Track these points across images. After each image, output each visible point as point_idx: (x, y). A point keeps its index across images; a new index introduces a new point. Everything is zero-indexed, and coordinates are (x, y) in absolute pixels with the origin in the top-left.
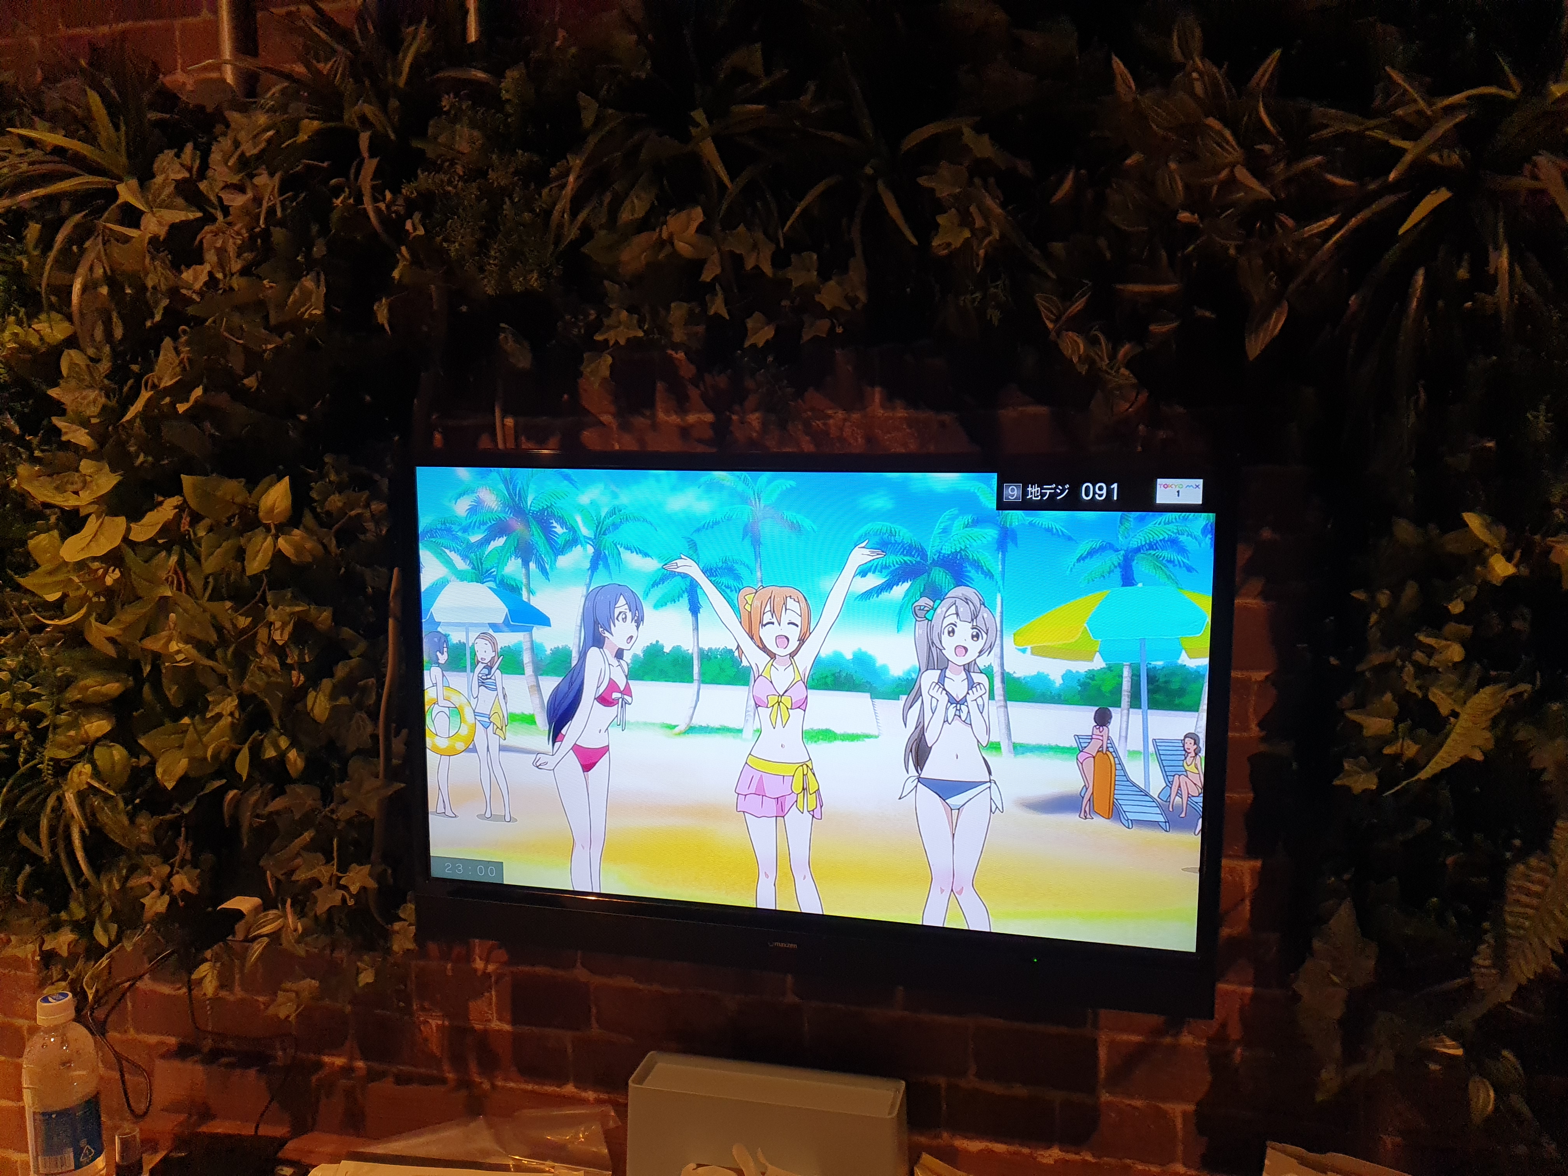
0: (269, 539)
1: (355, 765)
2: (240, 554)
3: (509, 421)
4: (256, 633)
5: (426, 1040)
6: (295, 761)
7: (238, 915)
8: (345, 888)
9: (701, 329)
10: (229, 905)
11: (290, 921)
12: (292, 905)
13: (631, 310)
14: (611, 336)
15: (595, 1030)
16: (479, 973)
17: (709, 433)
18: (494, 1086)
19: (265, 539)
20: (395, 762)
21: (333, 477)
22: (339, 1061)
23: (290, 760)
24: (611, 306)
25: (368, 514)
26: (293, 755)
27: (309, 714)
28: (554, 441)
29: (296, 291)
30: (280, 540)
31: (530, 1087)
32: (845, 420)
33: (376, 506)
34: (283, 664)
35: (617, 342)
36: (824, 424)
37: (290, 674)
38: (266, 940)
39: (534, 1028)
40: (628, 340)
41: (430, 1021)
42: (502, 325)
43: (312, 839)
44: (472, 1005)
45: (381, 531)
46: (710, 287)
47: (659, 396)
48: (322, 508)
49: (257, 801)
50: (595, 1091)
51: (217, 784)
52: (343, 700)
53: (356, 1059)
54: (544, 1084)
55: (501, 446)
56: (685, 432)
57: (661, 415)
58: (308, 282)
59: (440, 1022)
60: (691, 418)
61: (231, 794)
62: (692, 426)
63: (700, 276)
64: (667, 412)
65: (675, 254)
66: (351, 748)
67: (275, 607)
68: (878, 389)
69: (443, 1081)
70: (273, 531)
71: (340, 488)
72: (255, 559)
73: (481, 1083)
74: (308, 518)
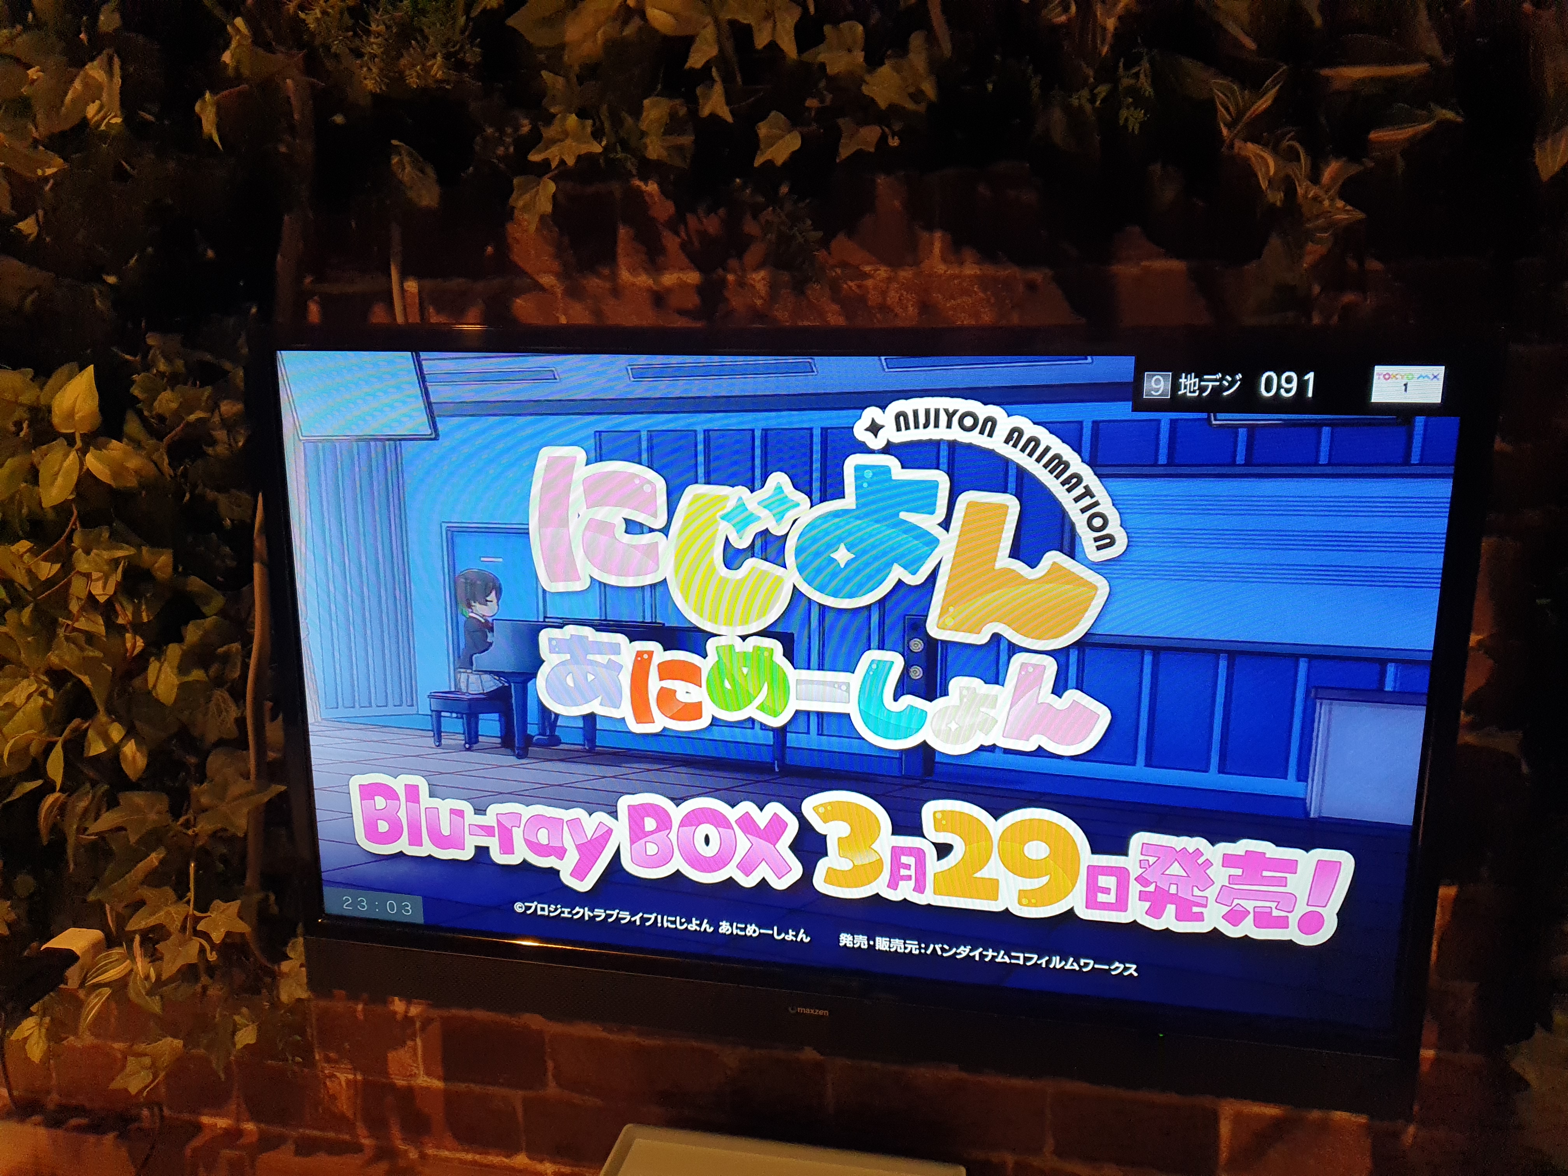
0: (73, 456)
1: (215, 761)
2: (33, 475)
3: (412, 286)
4: (68, 585)
5: (333, 1098)
6: (134, 757)
7: (69, 957)
8: (206, 936)
9: (687, 140)
10: (56, 943)
11: (139, 964)
12: (142, 944)
13: (582, 114)
14: (554, 154)
15: (552, 1089)
16: (399, 1017)
17: (693, 301)
18: (423, 1156)
19: (66, 455)
20: (272, 755)
21: (162, 366)
22: (222, 1123)
23: (126, 756)
24: (552, 110)
25: (216, 419)
26: (130, 749)
27: (150, 693)
28: (473, 312)
29: (77, 84)
30: (89, 456)
31: (469, 1157)
32: (889, 280)
33: (229, 408)
34: (110, 625)
35: (562, 162)
36: (859, 287)
37: (123, 637)
38: (107, 991)
39: (472, 1085)
40: (579, 158)
41: (338, 1074)
42: (395, 142)
43: (162, 862)
44: (390, 1055)
45: (237, 443)
46: (703, 75)
47: (621, 248)
48: (150, 411)
49: (86, 810)
50: (554, 1162)
51: (30, 786)
52: (197, 674)
53: (244, 1121)
54: (487, 1153)
55: (400, 319)
56: (659, 299)
57: (625, 275)
58: (95, 71)
59: (351, 1077)
60: (669, 279)
61: (50, 799)
62: (669, 290)
63: (685, 61)
64: (633, 270)
65: (647, 28)
66: (212, 737)
67: (87, 552)
68: (938, 235)
69: (358, 1148)
70: (79, 444)
71: (173, 380)
72: (52, 483)
73: (406, 1151)
74: (132, 426)
